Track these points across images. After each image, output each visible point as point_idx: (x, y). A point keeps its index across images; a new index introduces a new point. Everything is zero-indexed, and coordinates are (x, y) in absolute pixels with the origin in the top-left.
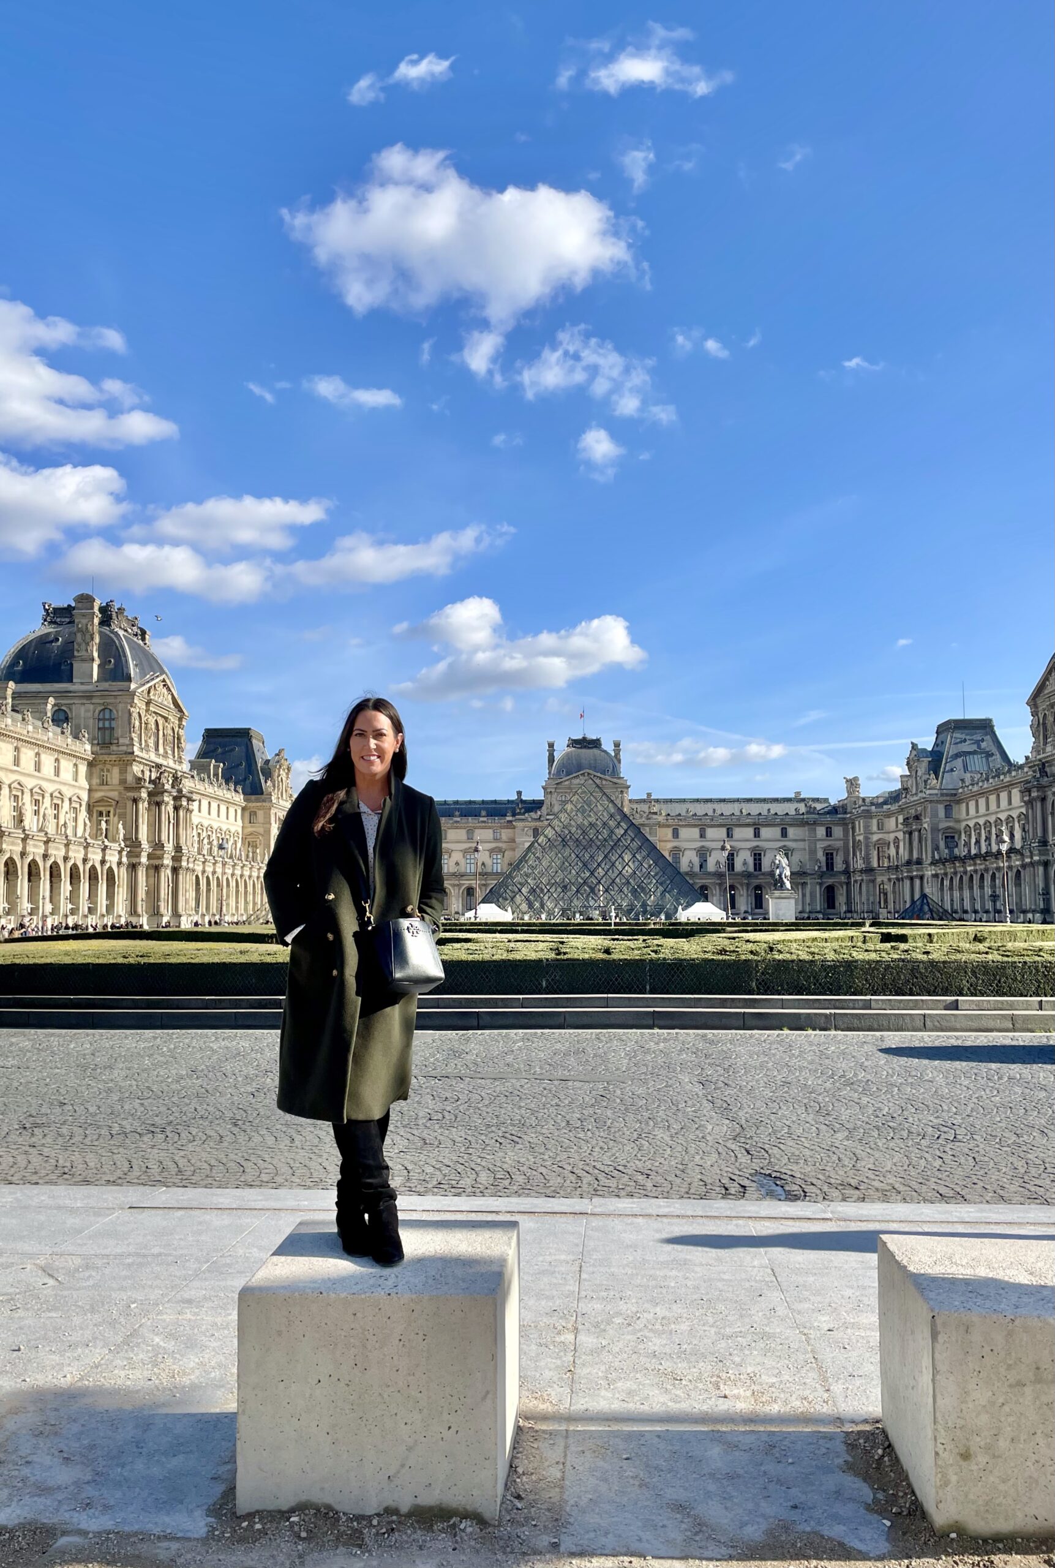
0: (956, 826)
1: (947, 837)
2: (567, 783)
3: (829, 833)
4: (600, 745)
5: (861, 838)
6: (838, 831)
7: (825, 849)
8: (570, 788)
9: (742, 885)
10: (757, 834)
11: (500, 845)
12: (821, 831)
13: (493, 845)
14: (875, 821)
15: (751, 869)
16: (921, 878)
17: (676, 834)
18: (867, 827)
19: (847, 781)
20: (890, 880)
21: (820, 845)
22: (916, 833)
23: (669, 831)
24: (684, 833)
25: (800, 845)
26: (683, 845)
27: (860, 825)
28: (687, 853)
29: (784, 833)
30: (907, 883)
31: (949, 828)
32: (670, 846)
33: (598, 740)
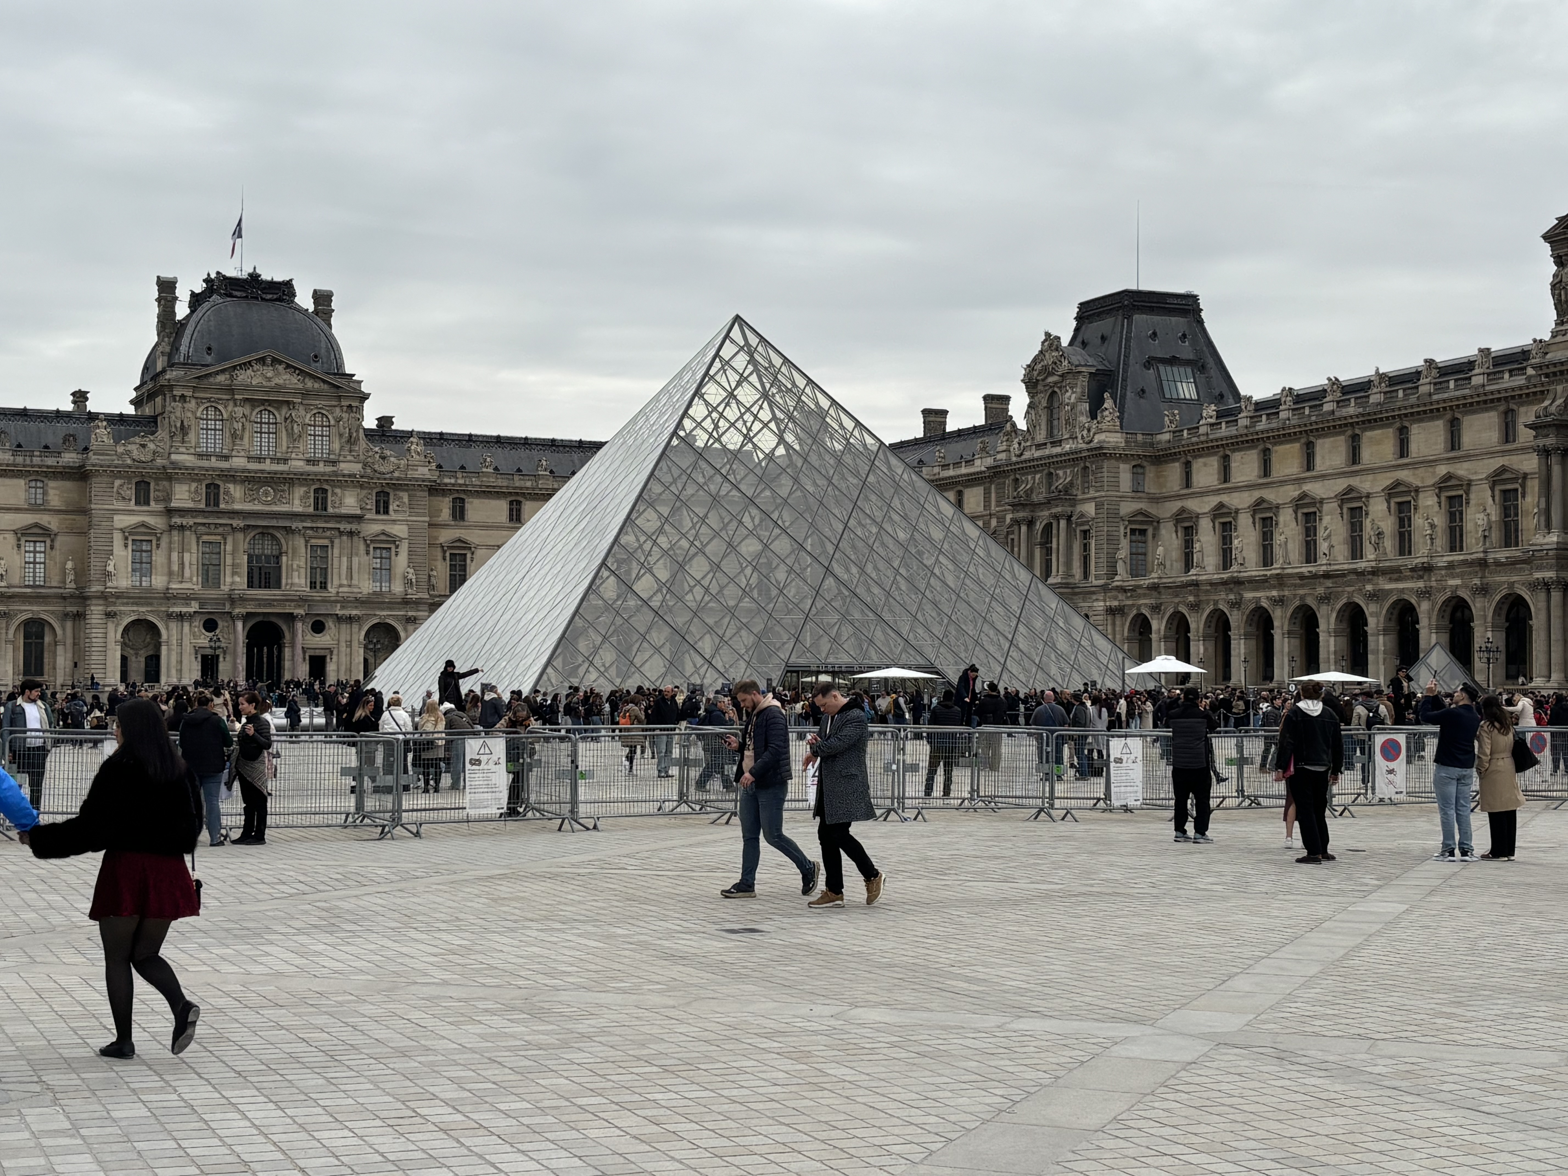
0: (1153, 510)
1: (1133, 531)
2: (221, 378)
4: (294, 295)
8: (230, 390)
11: (45, 519)
13: (28, 519)
17: (459, 513)
22: (1063, 523)
23: (445, 507)
24: (477, 509)
26: (473, 537)
31: (1140, 513)
32: (446, 536)
33: (288, 284)
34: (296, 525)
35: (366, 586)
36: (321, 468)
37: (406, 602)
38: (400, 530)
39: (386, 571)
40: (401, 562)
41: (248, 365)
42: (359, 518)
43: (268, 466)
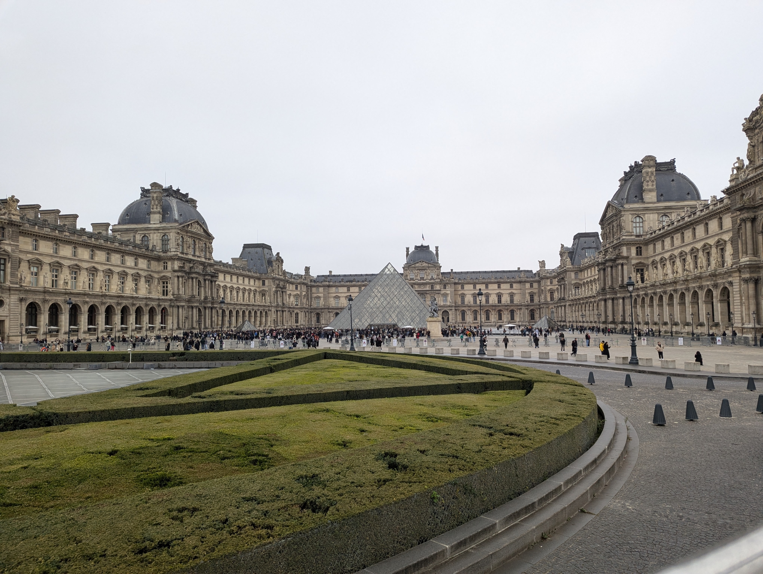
0: (580, 282)
1: (575, 287)
2: (413, 265)
3: (531, 286)
4: (429, 248)
5: (543, 288)
6: (535, 285)
7: (530, 293)
8: (414, 267)
9: (493, 310)
10: (499, 287)
12: (528, 285)
14: (549, 280)
15: (497, 302)
16: (565, 306)
17: (463, 288)
18: (545, 283)
19: (540, 262)
20: (555, 307)
21: (528, 291)
22: (563, 286)
23: (459, 287)
24: (466, 287)
25: (519, 291)
26: (465, 292)
27: (543, 283)
28: (467, 296)
29: (511, 286)
30: (560, 308)
31: (577, 283)
32: (460, 293)
33: (428, 246)
34: (428, 292)
35: (442, 304)
36: (432, 281)
37: (449, 306)
38: (448, 292)
39: (446, 300)
40: (449, 298)
41: (418, 263)
42: (440, 290)
43: (422, 281)
